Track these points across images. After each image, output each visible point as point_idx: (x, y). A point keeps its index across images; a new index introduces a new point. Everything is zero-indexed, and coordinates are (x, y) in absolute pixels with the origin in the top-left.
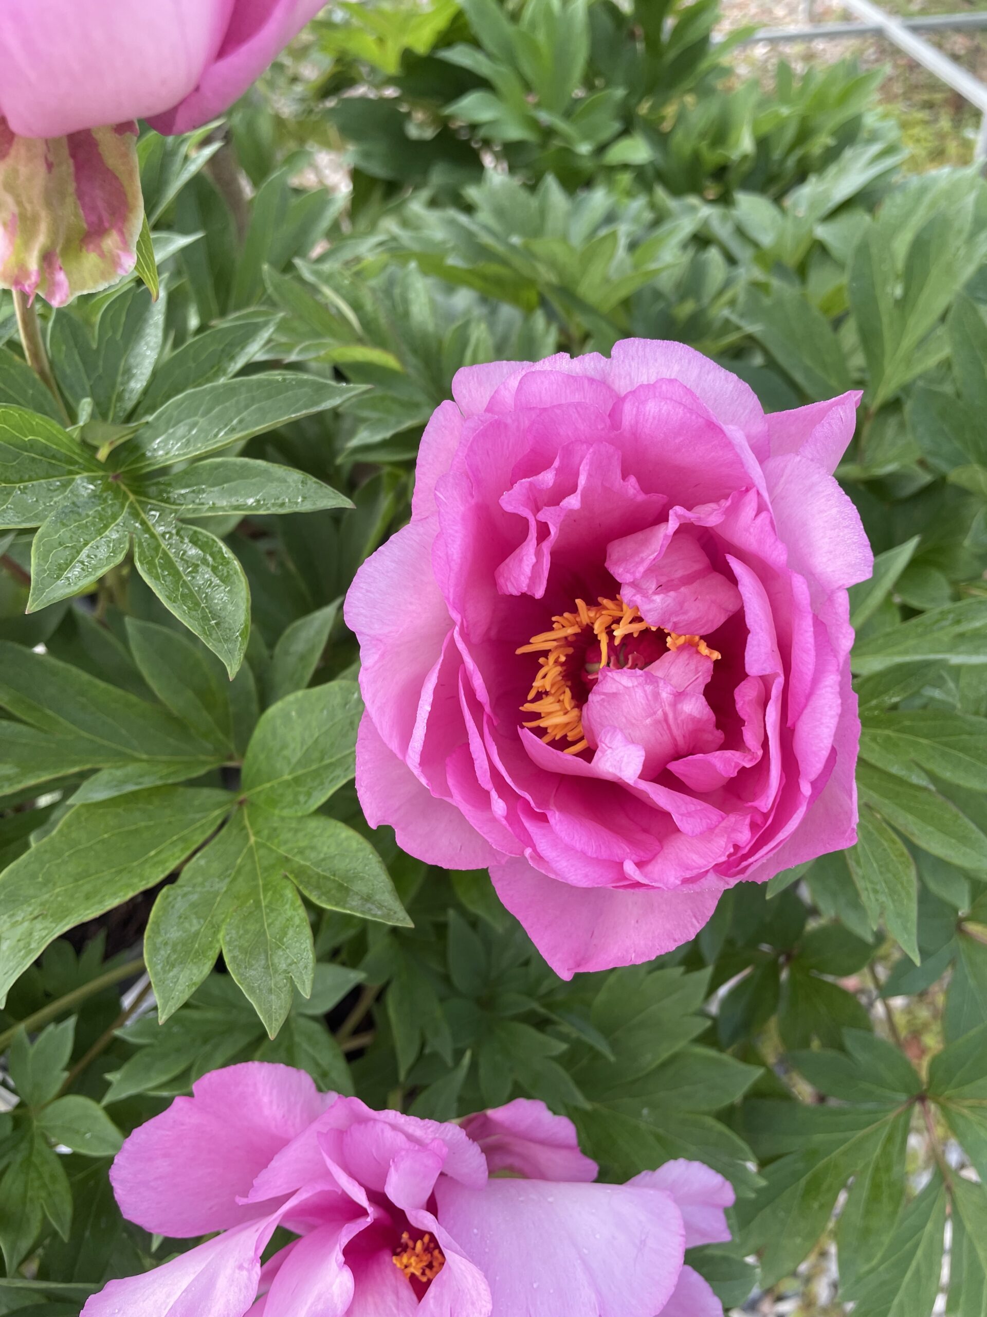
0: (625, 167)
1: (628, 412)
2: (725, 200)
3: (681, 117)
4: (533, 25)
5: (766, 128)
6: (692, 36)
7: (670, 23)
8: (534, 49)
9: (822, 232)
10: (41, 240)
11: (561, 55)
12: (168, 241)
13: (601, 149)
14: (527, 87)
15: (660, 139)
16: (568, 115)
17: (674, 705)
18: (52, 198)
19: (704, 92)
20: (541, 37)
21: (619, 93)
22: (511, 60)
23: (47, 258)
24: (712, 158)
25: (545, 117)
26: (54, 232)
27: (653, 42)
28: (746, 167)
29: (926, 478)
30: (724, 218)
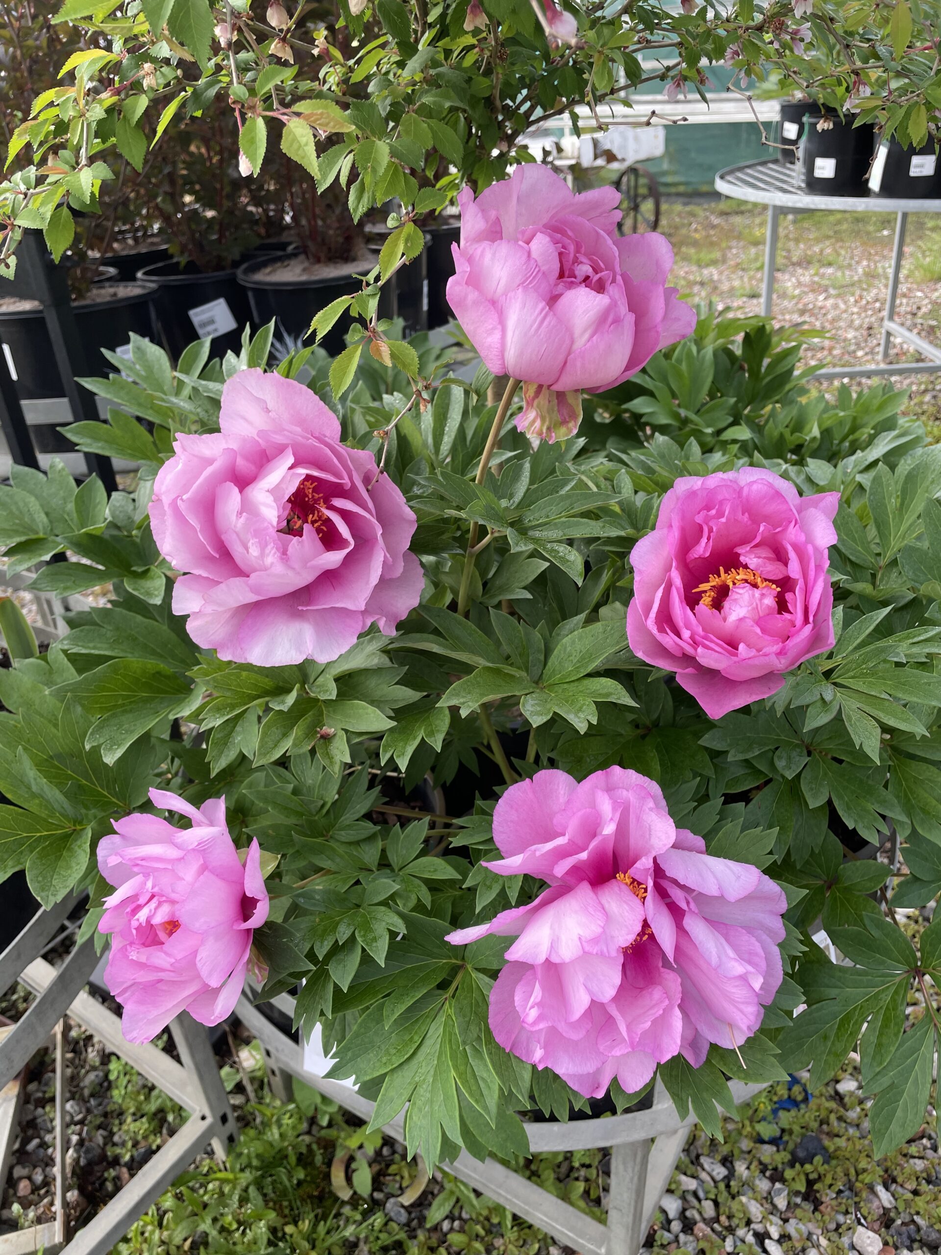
0: (735, 441)
1: (745, 492)
2: (801, 463)
3: (772, 414)
4: (679, 361)
5: (828, 424)
6: (781, 369)
7: (766, 361)
8: (679, 374)
9: (859, 478)
10: (547, 423)
11: (695, 379)
12: (502, 454)
13: (719, 432)
14: (674, 396)
15: (758, 429)
16: (697, 412)
17: (761, 600)
18: (550, 411)
19: (787, 402)
20: (684, 367)
21: (733, 400)
22: (665, 379)
23: (549, 429)
24: (792, 439)
25: (683, 412)
26: (550, 422)
27: (755, 374)
28: (815, 445)
29: (911, 596)
30: (799, 473)
